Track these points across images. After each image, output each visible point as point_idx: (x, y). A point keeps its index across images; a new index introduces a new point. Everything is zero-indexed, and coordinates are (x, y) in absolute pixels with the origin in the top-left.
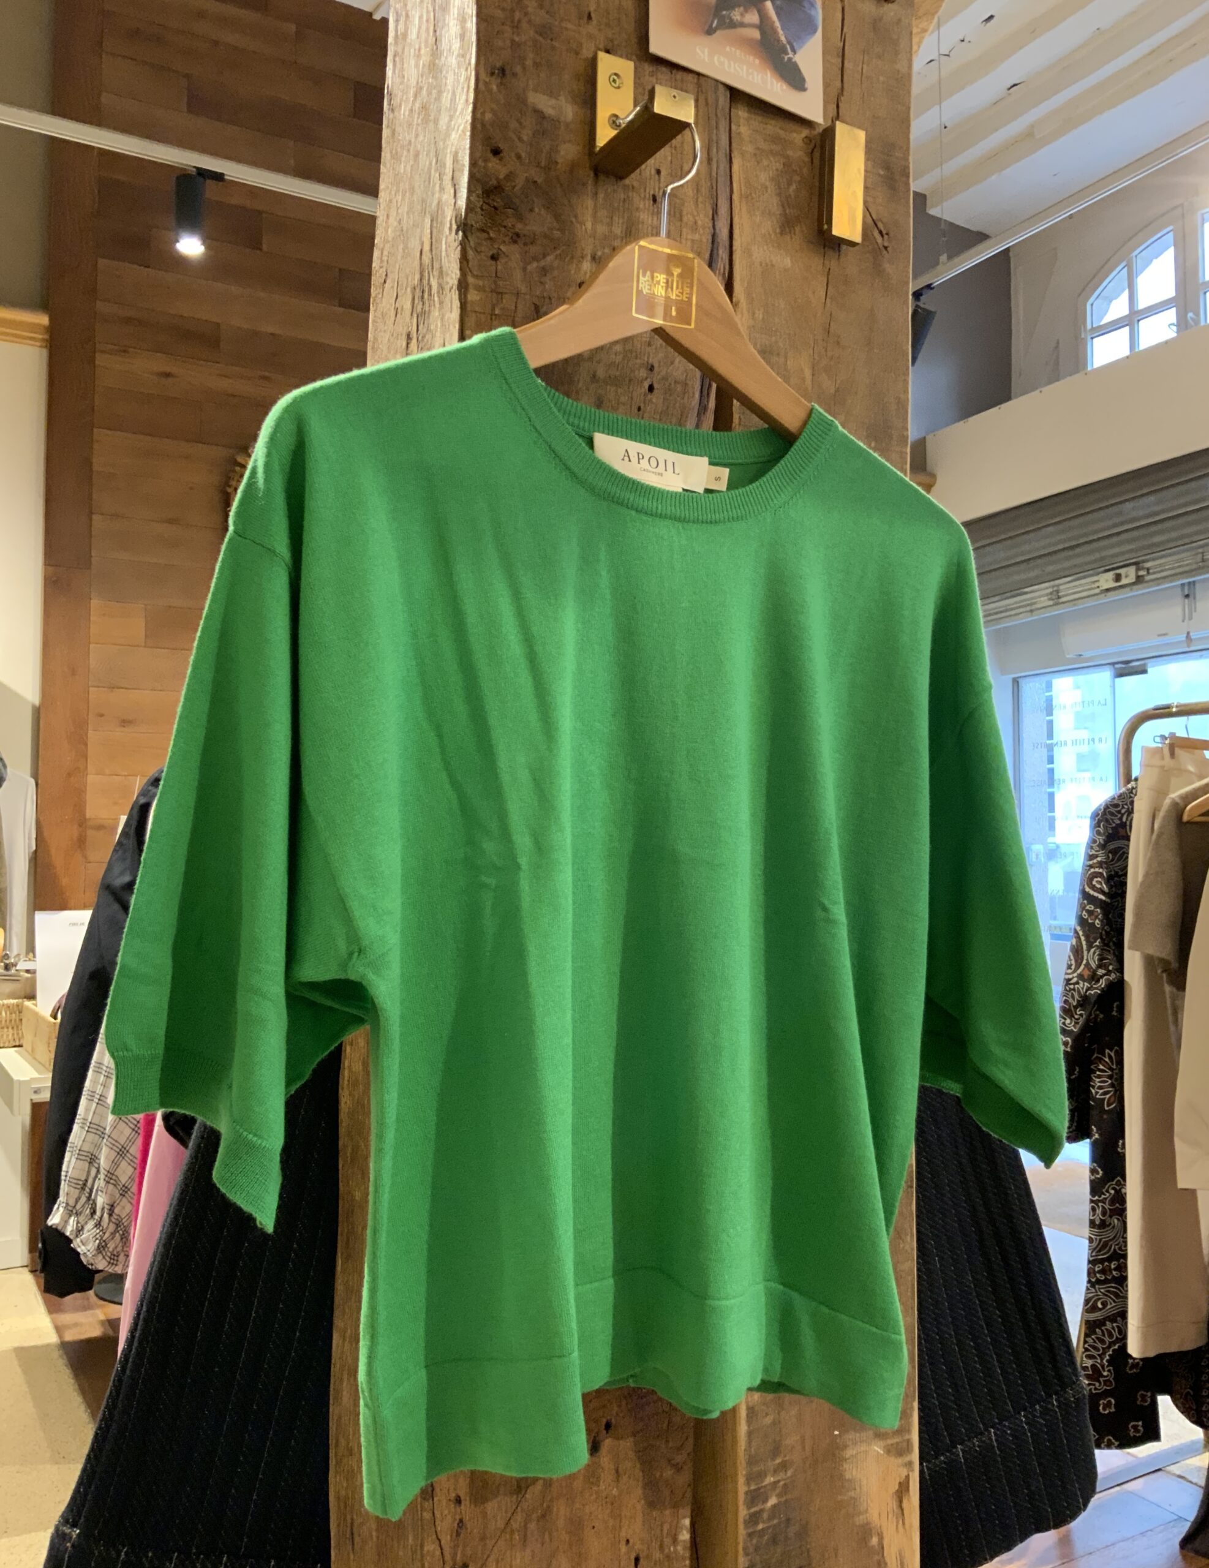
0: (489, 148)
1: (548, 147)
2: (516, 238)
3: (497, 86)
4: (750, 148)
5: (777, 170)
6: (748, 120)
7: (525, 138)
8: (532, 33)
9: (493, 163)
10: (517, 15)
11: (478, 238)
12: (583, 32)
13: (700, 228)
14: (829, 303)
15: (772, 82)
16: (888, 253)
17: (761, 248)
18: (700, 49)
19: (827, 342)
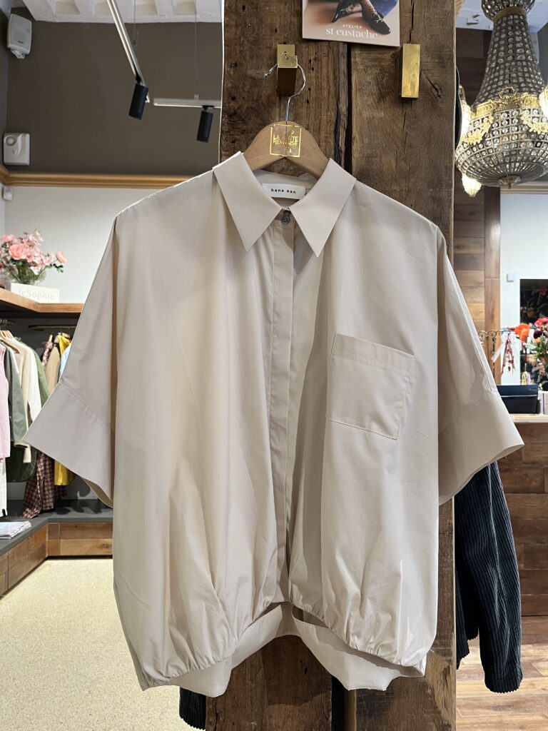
0: (230, 99)
1: (257, 91)
2: (243, 132)
3: (234, 72)
4: (361, 67)
5: (376, 73)
6: (360, 55)
7: (246, 90)
8: (249, 45)
9: (232, 104)
10: (242, 39)
12: (273, 38)
13: (330, 109)
14: (405, 128)
15: (369, 35)
16: (441, 98)
17: (367, 111)
18: (329, 30)
19: (404, 147)
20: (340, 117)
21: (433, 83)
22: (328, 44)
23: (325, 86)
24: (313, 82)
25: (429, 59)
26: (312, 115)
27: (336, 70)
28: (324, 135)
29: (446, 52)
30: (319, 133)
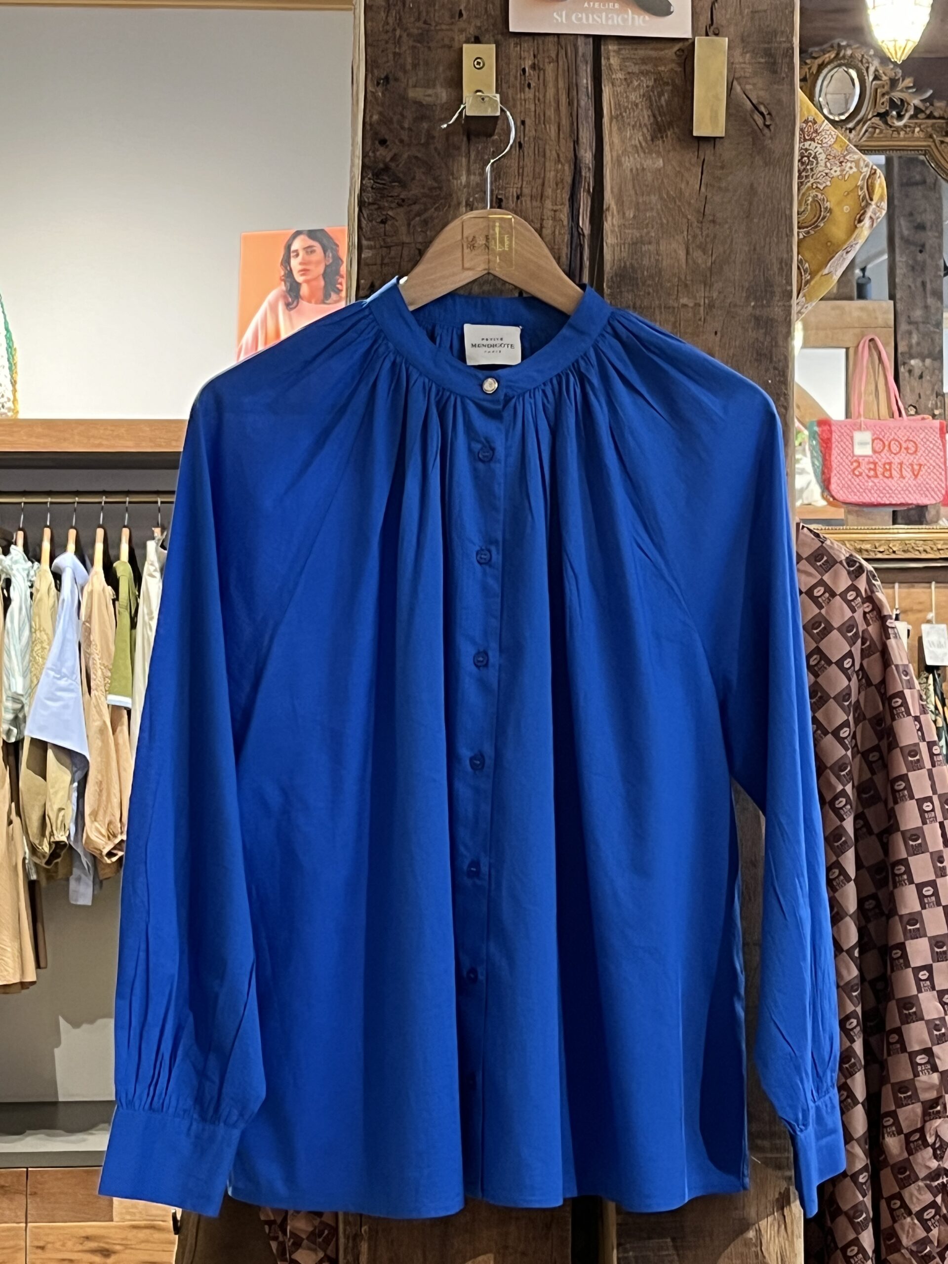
0: (377, 142)
1: (426, 127)
2: (402, 203)
3: (383, 93)
4: (620, 75)
5: (647, 87)
6: (618, 52)
7: (406, 125)
8: (411, 43)
9: (382, 152)
10: (398, 33)
11: (369, 210)
12: (456, 28)
13: (562, 160)
14: (703, 189)
15: (633, 18)
16: (770, 130)
17: (631, 158)
18: (558, 14)
19: (702, 222)
20: (580, 172)
21: (755, 102)
22: (556, 39)
23: (552, 116)
24: (529, 109)
25: (748, 56)
26: (528, 170)
27: (572, 87)
28: (550, 207)
29: (780, 43)
30: (541, 202)
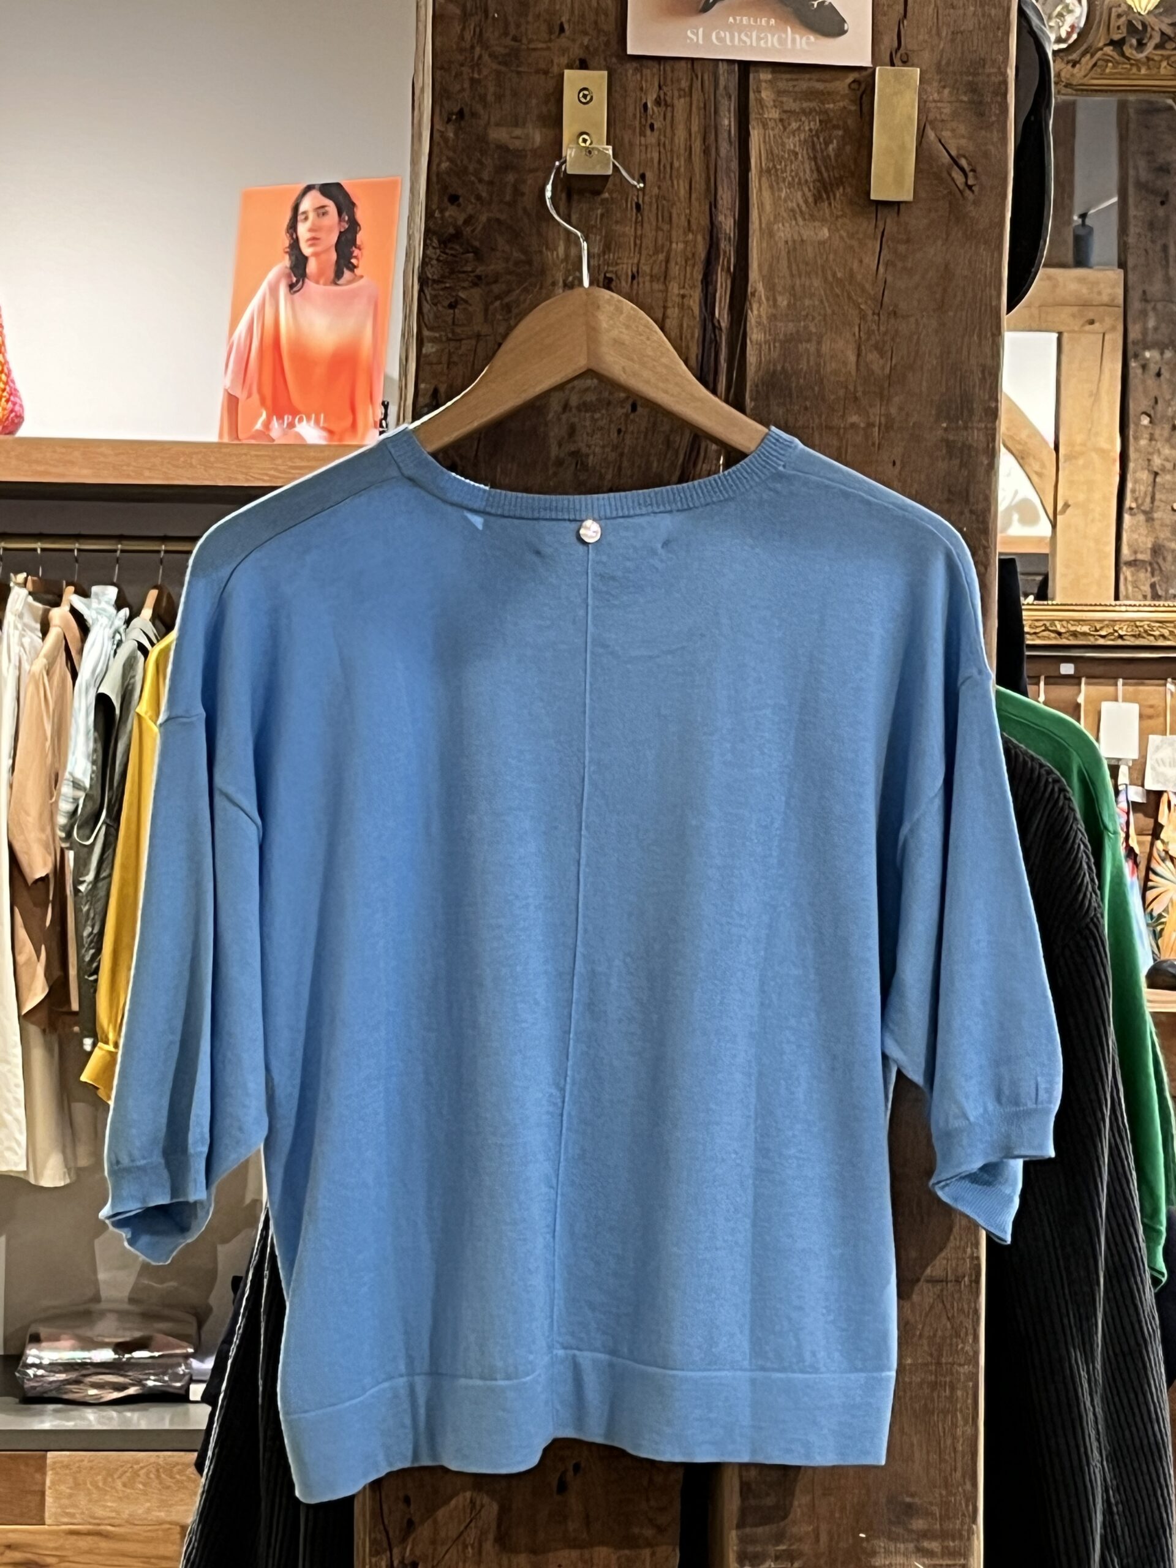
0: (446, 199)
1: (512, 180)
2: (477, 281)
3: (456, 134)
4: (774, 114)
5: (810, 130)
6: (772, 83)
7: (486, 176)
8: (495, 66)
9: (451, 212)
10: (478, 50)
11: (434, 289)
12: (555, 48)
13: (694, 227)
14: (881, 270)
15: (794, 40)
16: (973, 192)
17: (787, 225)
18: (693, 33)
19: (879, 315)
20: (718, 245)
21: (954, 153)
22: (689, 66)
23: (682, 169)
24: (652, 159)
25: (946, 91)
26: (648, 242)
27: (710, 130)
28: (676, 291)
29: (989, 75)
30: (665, 283)
